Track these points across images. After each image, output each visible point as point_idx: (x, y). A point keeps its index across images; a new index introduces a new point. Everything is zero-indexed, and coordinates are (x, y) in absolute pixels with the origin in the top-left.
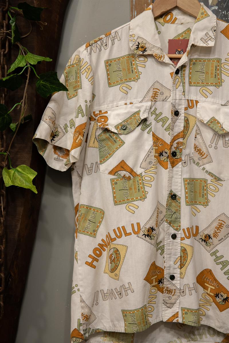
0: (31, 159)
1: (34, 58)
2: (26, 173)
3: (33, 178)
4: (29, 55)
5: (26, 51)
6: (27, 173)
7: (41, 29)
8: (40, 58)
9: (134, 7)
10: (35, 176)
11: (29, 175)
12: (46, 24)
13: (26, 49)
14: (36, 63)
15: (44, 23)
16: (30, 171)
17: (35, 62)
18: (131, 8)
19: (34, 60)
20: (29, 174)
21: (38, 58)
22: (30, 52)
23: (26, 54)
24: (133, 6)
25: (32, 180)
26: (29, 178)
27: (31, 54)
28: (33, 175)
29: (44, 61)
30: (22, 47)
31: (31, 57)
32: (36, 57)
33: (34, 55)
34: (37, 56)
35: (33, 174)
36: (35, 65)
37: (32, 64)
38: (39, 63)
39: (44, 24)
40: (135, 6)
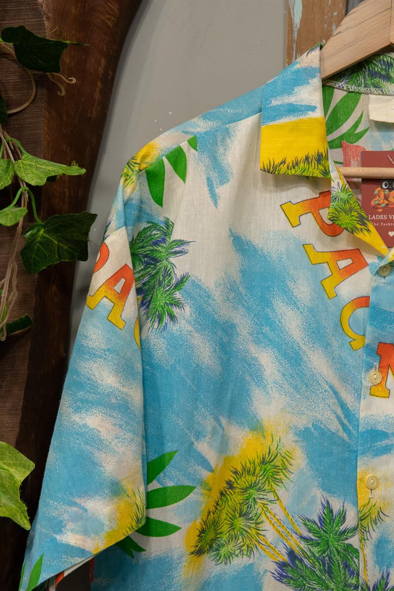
0: (17, 430)
1: (37, 168)
2: (5, 463)
3: (22, 479)
4: (27, 159)
5: (19, 148)
6: (9, 465)
7: (59, 93)
8: (56, 169)
9: (295, 46)
10: (28, 473)
11: (12, 470)
12: (74, 81)
13: (18, 144)
14: (42, 182)
15: (67, 79)
16: (17, 459)
17: (41, 178)
18: (288, 47)
19: (38, 173)
20: (12, 468)
21: (48, 168)
22: (28, 152)
23: (17, 157)
24: (292, 44)
25: (20, 484)
26: (11, 477)
27: (30, 156)
28: (23, 470)
29: (64, 175)
30: (9, 138)
31: (30, 165)
32: (44, 164)
33: (39, 160)
34: (46, 161)
35: (24, 466)
36: (41, 186)
37: (33, 183)
38: (51, 179)
39: (67, 81)
40: (297, 43)
